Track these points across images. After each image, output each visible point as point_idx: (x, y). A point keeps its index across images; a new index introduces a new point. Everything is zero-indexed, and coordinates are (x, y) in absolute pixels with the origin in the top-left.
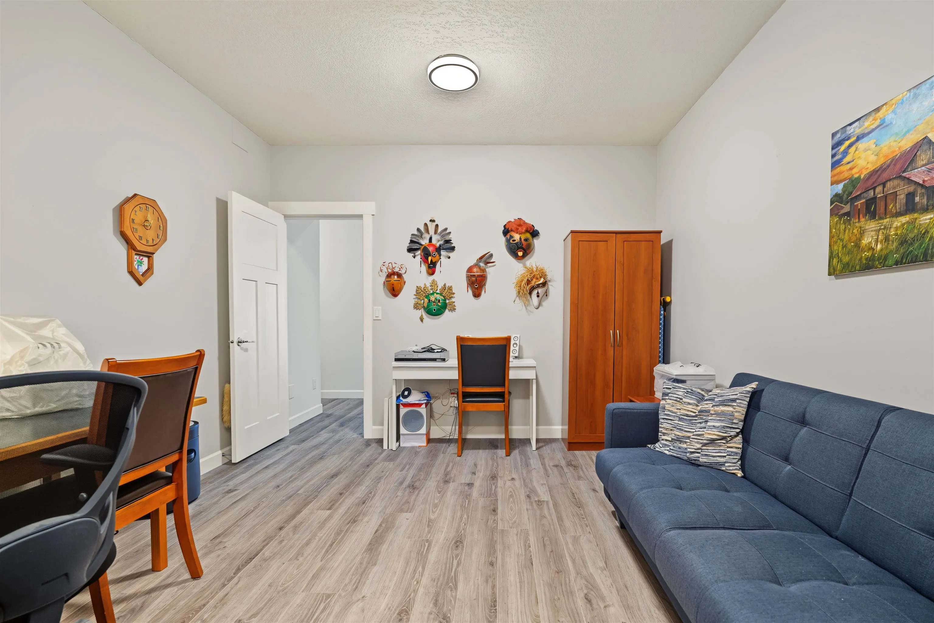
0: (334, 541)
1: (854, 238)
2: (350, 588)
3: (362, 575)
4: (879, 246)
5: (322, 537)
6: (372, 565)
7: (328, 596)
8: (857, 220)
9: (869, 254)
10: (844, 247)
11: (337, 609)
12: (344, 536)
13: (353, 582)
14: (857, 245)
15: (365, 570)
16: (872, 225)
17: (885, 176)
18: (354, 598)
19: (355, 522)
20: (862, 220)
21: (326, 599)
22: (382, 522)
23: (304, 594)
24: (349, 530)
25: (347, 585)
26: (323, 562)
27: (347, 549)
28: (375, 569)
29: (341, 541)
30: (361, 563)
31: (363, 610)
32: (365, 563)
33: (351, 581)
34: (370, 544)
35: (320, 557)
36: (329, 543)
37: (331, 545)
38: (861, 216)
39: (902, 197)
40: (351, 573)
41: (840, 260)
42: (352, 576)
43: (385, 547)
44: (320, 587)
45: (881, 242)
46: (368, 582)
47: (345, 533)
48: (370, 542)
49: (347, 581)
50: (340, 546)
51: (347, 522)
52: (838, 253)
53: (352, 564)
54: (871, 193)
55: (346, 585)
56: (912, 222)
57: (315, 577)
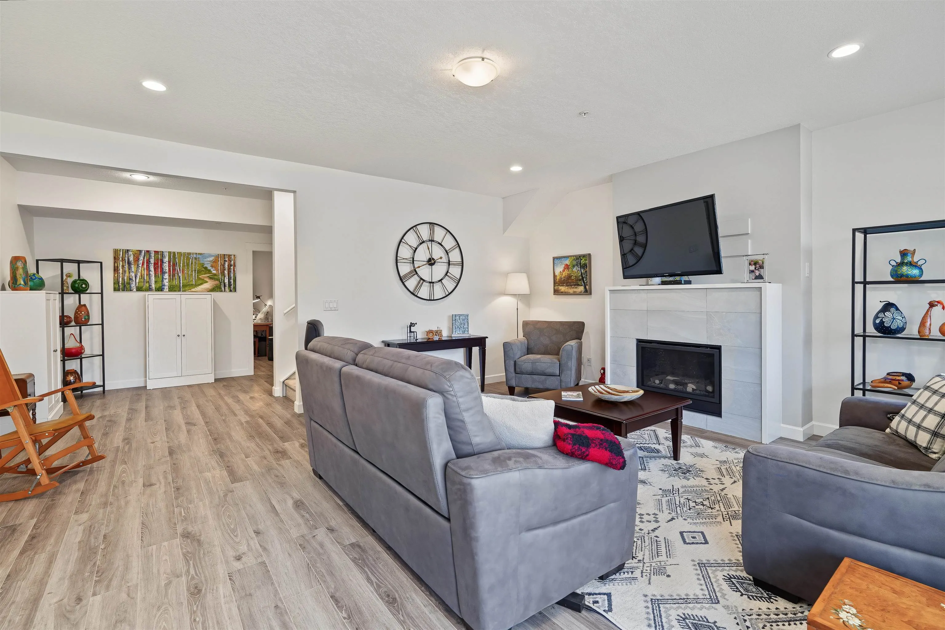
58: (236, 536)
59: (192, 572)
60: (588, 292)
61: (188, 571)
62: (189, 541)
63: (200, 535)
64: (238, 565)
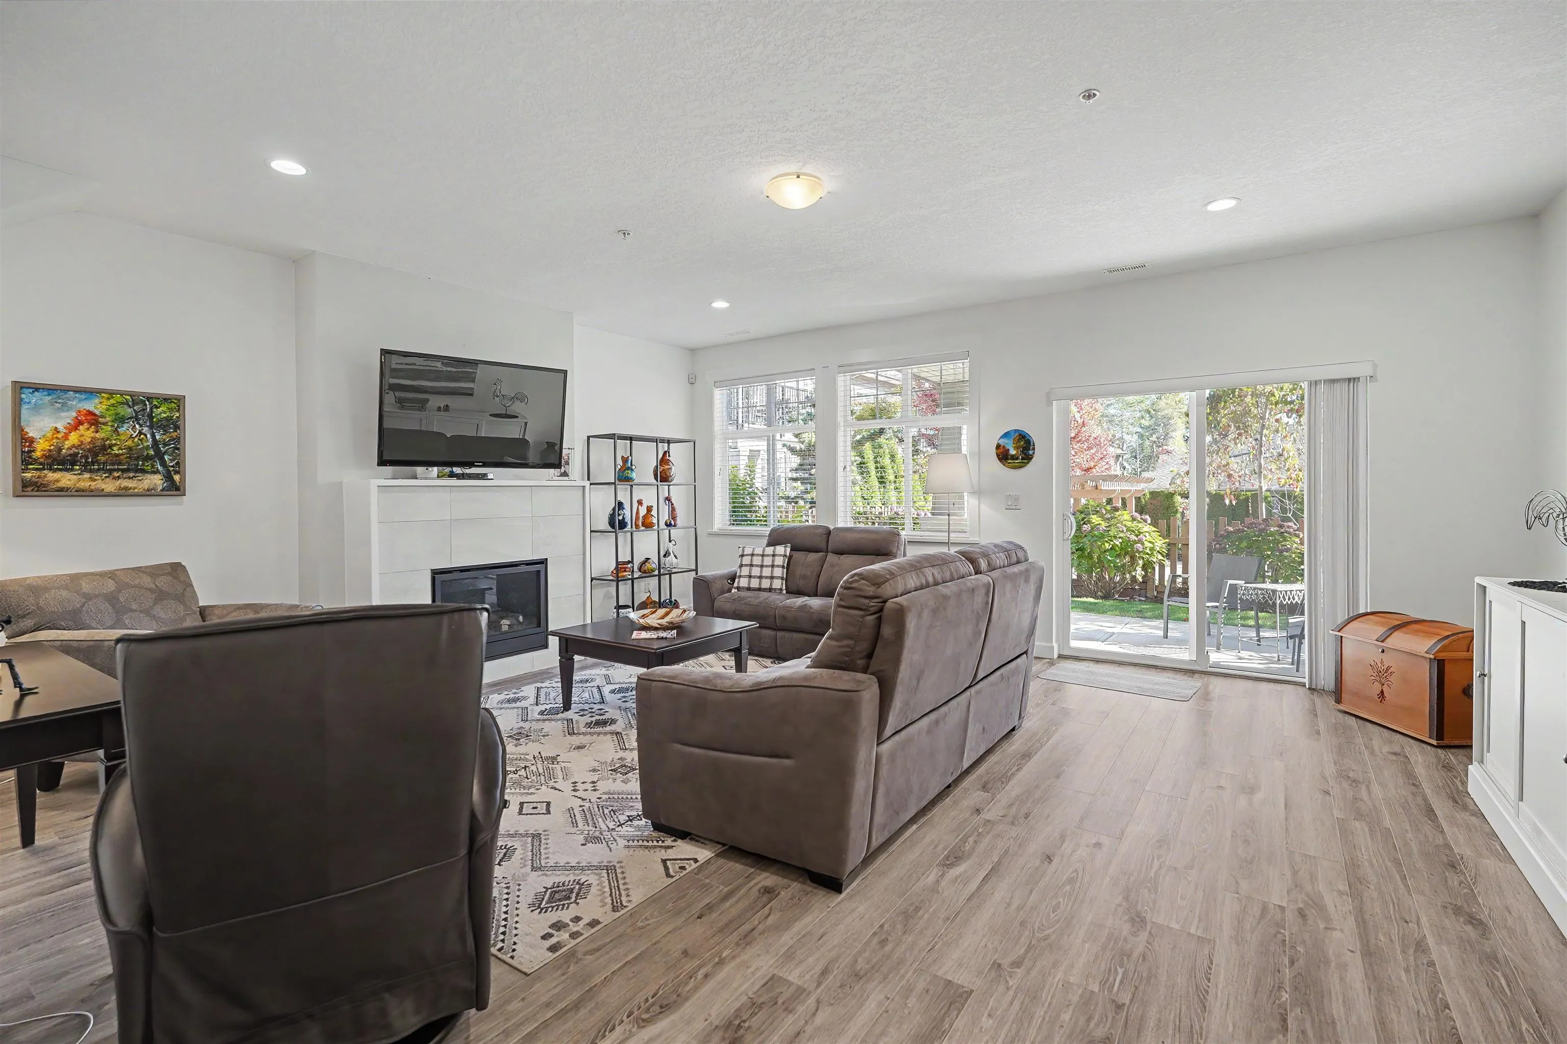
58: (1076, 871)
59: (1156, 864)
60: (174, 488)
61: (1160, 868)
62: (1139, 908)
63: (1120, 905)
64: (1105, 840)
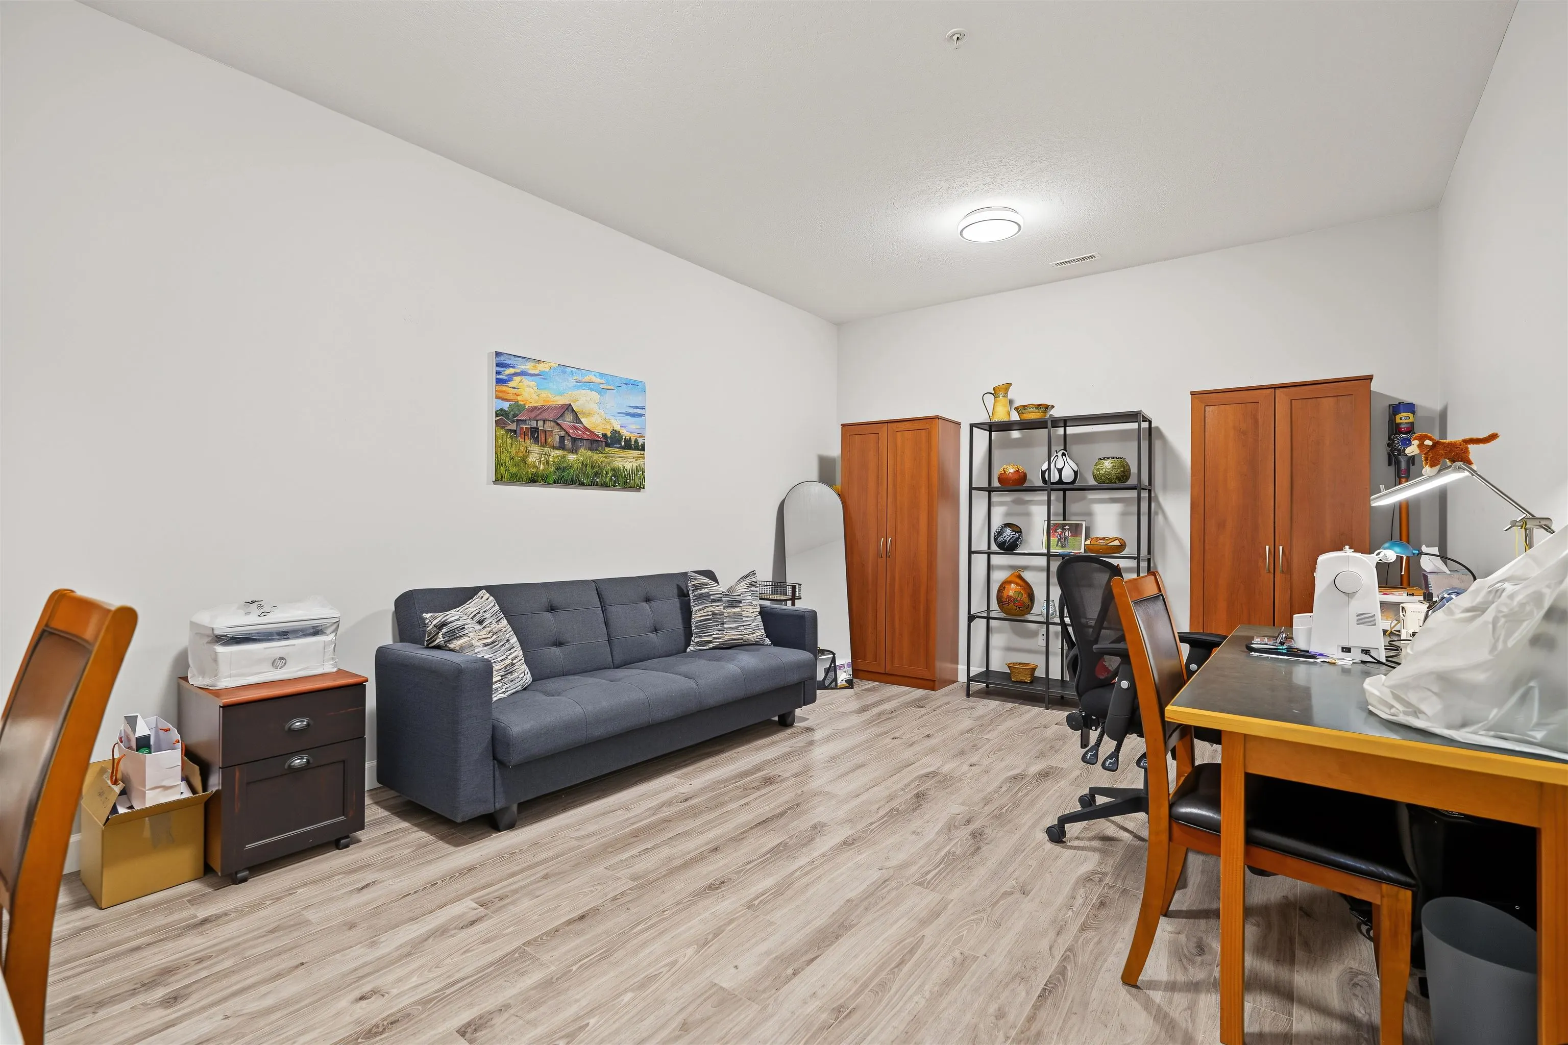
0: (896, 970)
1: (521, 455)
2: (893, 884)
3: (872, 894)
4: (542, 467)
5: (915, 993)
6: (853, 901)
7: (921, 884)
8: (523, 440)
9: (534, 470)
10: (511, 458)
11: (914, 869)
12: (871, 979)
13: (886, 890)
14: (524, 460)
15: (867, 898)
16: (535, 448)
17: (545, 415)
18: (891, 872)
19: (838, 1010)
20: (527, 441)
21: (923, 882)
22: (789, 979)
23: (951, 897)
24: (860, 987)
25: (895, 888)
26: (921, 934)
27: (879, 941)
28: (851, 895)
29: (884, 963)
30: (866, 909)
31: (887, 858)
32: (862, 908)
33: (889, 892)
34: (837, 937)
35: (924, 947)
36: (906, 968)
37: (902, 962)
38: (526, 437)
39: (556, 438)
40: (886, 901)
41: (507, 470)
42: (885, 897)
43: (819, 923)
44: (930, 898)
45: (544, 464)
46: (869, 882)
47: (867, 986)
48: (836, 942)
49: (894, 893)
50: (888, 953)
51: (855, 1017)
52: (505, 462)
53: (880, 912)
54: (534, 424)
55: (897, 888)
56: (564, 456)
57: (935, 914)
